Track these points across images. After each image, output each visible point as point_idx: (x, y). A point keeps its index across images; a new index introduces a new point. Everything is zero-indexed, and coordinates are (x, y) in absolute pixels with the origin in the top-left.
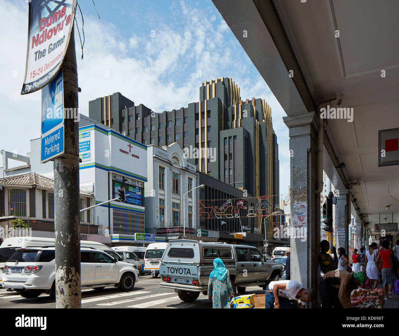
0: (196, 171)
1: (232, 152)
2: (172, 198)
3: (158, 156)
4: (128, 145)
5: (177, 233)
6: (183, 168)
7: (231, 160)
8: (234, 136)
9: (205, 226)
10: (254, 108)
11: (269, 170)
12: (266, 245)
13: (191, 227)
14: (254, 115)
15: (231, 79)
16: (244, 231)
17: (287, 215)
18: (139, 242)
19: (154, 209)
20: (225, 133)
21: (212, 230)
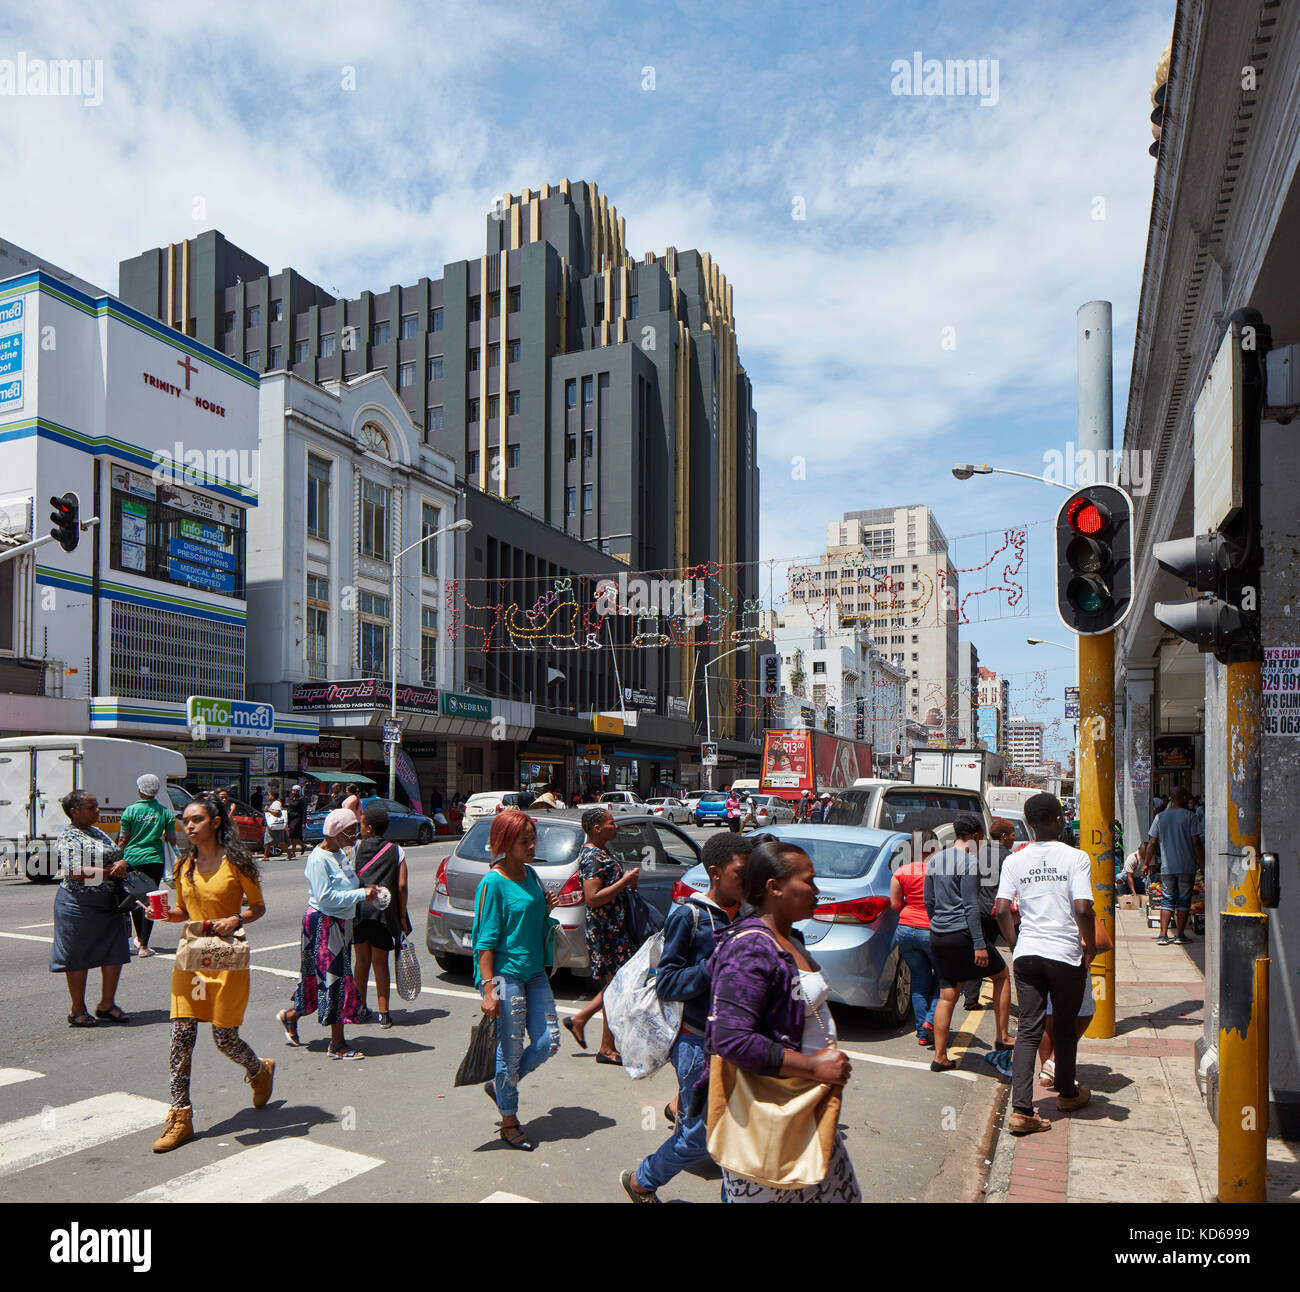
0: (453, 483)
1: (592, 428)
2: (360, 574)
3: (306, 415)
4: (179, 363)
5: (365, 705)
6: (403, 468)
7: (588, 459)
8: (600, 375)
9: (484, 683)
10: (673, 280)
11: (724, 500)
12: (711, 760)
13: (434, 685)
14: (670, 306)
15: (596, 187)
16: (632, 706)
17: (785, 660)
18: (216, 733)
19: (284, 612)
20: (569, 365)
21: (511, 696)
